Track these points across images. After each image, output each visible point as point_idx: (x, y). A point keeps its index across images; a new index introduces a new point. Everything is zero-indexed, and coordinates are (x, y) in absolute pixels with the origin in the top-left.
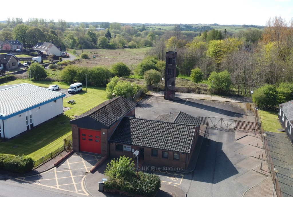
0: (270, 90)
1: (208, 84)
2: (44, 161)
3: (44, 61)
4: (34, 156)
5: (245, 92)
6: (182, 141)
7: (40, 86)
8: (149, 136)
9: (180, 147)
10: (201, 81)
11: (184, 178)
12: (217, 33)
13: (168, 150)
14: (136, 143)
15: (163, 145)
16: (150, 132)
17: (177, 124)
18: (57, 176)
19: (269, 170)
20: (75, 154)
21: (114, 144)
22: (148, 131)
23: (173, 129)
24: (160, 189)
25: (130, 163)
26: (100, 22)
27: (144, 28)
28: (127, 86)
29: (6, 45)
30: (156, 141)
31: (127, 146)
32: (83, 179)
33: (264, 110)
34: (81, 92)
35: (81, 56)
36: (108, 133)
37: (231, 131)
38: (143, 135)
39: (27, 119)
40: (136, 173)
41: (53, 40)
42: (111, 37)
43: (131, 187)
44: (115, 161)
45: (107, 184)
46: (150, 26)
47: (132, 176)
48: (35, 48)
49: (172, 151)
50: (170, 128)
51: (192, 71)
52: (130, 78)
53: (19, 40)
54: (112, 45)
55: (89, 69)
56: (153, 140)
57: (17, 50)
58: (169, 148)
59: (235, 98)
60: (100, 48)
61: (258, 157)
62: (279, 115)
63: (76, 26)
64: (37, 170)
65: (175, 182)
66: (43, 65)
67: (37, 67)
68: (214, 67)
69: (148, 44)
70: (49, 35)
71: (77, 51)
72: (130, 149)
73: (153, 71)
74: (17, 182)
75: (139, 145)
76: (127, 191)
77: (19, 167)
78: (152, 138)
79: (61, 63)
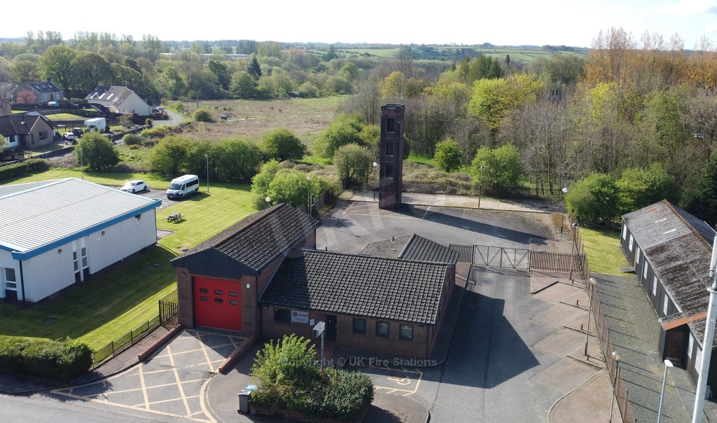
0: (603, 186)
1: (473, 173)
2: (114, 350)
3: (112, 128)
4: (92, 339)
5: (551, 190)
6: (418, 299)
7: (102, 183)
8: (346, 290)
9: (414, 311)
10: (457, 169)
11: (423, 378)
12: (490, 63)
13: (389, 319)
14: (320, 305)
15: (377, 308)
16: (350, 281)
17: (408, 262)
18: (145, 383)
19: (602, 356)
20: (185, 332)
21: (271, 308)
22: (344, 279)
23: (400, 272)
24: (372, 403)
25: (306, 350)
26: (236, 41)
27: (332, 52)
28: (298, 181)
29: (24, 93)
30: (362, 300)
31: (298, 312)
32: (203, 388)
33: (591, 228)
34: (195, 196)
35: (194, 115)
36: (256, 285)
37: (523, 275)
38: (334, 288)
39: (75, 258)
40: (320, 370)
41: (131, 81)
42: (260, 74)
43: (309, 401)
44: (274, 346)
45: (256, 396)
46: (347, 48)
47: (312, 377)
48: (90, 98)
49: (398, 320)
50: (391, 272)
51: (437, 145)
52: (304, 163)
53: (55, 80)
54: (264, 92)
55: (214, 145)
56: (356, 298)
57: (50, 103)
58: (390, 315)
59: (530, 204)
60: (237, 98)
61: (579, 329)
62: (622, 239)
63: (183, 49)
64: (100, 370)
65: (404, 388)
66: (110, 137)
67: (96, 141)
68: (483, 138)
69: (341, 88)
70: (123, 70)
71: (184, 104)
72: (307, 318)
73: (353, 147)
74: (54, 400)
75: (327, 309)
76: (300, 412)
77: (59, 365)
78: (353, 294)
79: (150, 131)
